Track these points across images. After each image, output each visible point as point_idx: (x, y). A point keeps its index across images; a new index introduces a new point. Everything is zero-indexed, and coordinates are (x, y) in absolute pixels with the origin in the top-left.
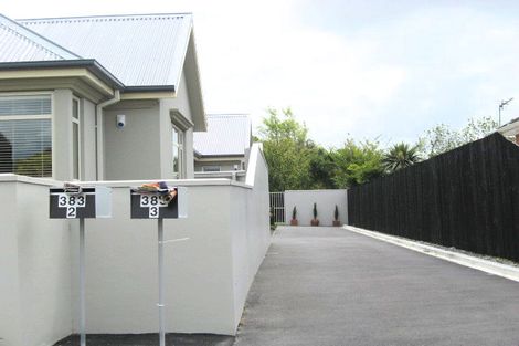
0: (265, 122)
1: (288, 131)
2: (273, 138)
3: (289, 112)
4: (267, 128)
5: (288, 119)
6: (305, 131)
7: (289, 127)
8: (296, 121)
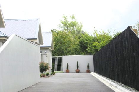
0: (62, 22)
1: (73, 26)
2: (66, 30)
3: (73, 17)
4: (63, 25)
5: (73, 20)
6: (81, 26)
7: (73, 25)
8: (77, 22)
